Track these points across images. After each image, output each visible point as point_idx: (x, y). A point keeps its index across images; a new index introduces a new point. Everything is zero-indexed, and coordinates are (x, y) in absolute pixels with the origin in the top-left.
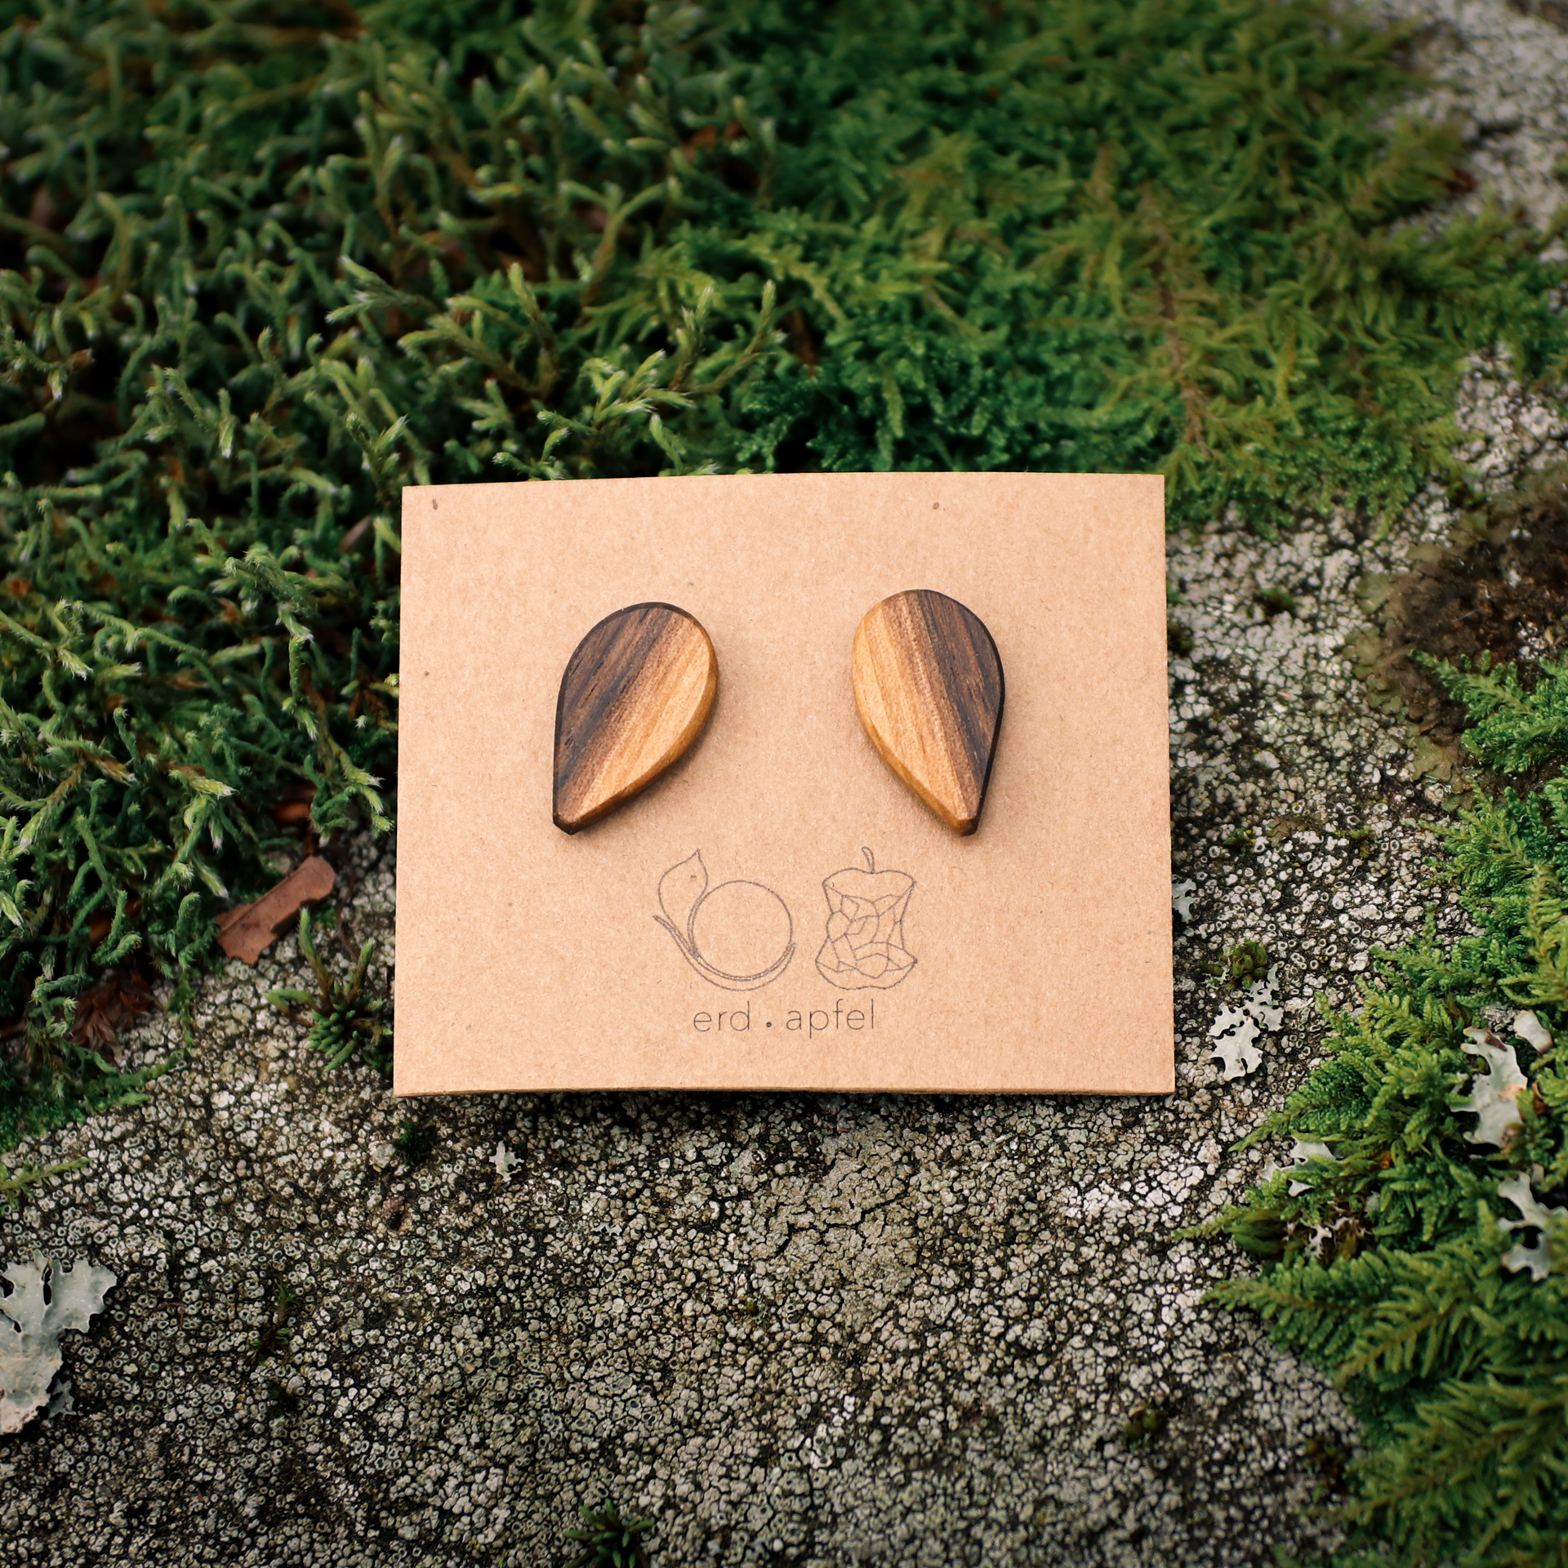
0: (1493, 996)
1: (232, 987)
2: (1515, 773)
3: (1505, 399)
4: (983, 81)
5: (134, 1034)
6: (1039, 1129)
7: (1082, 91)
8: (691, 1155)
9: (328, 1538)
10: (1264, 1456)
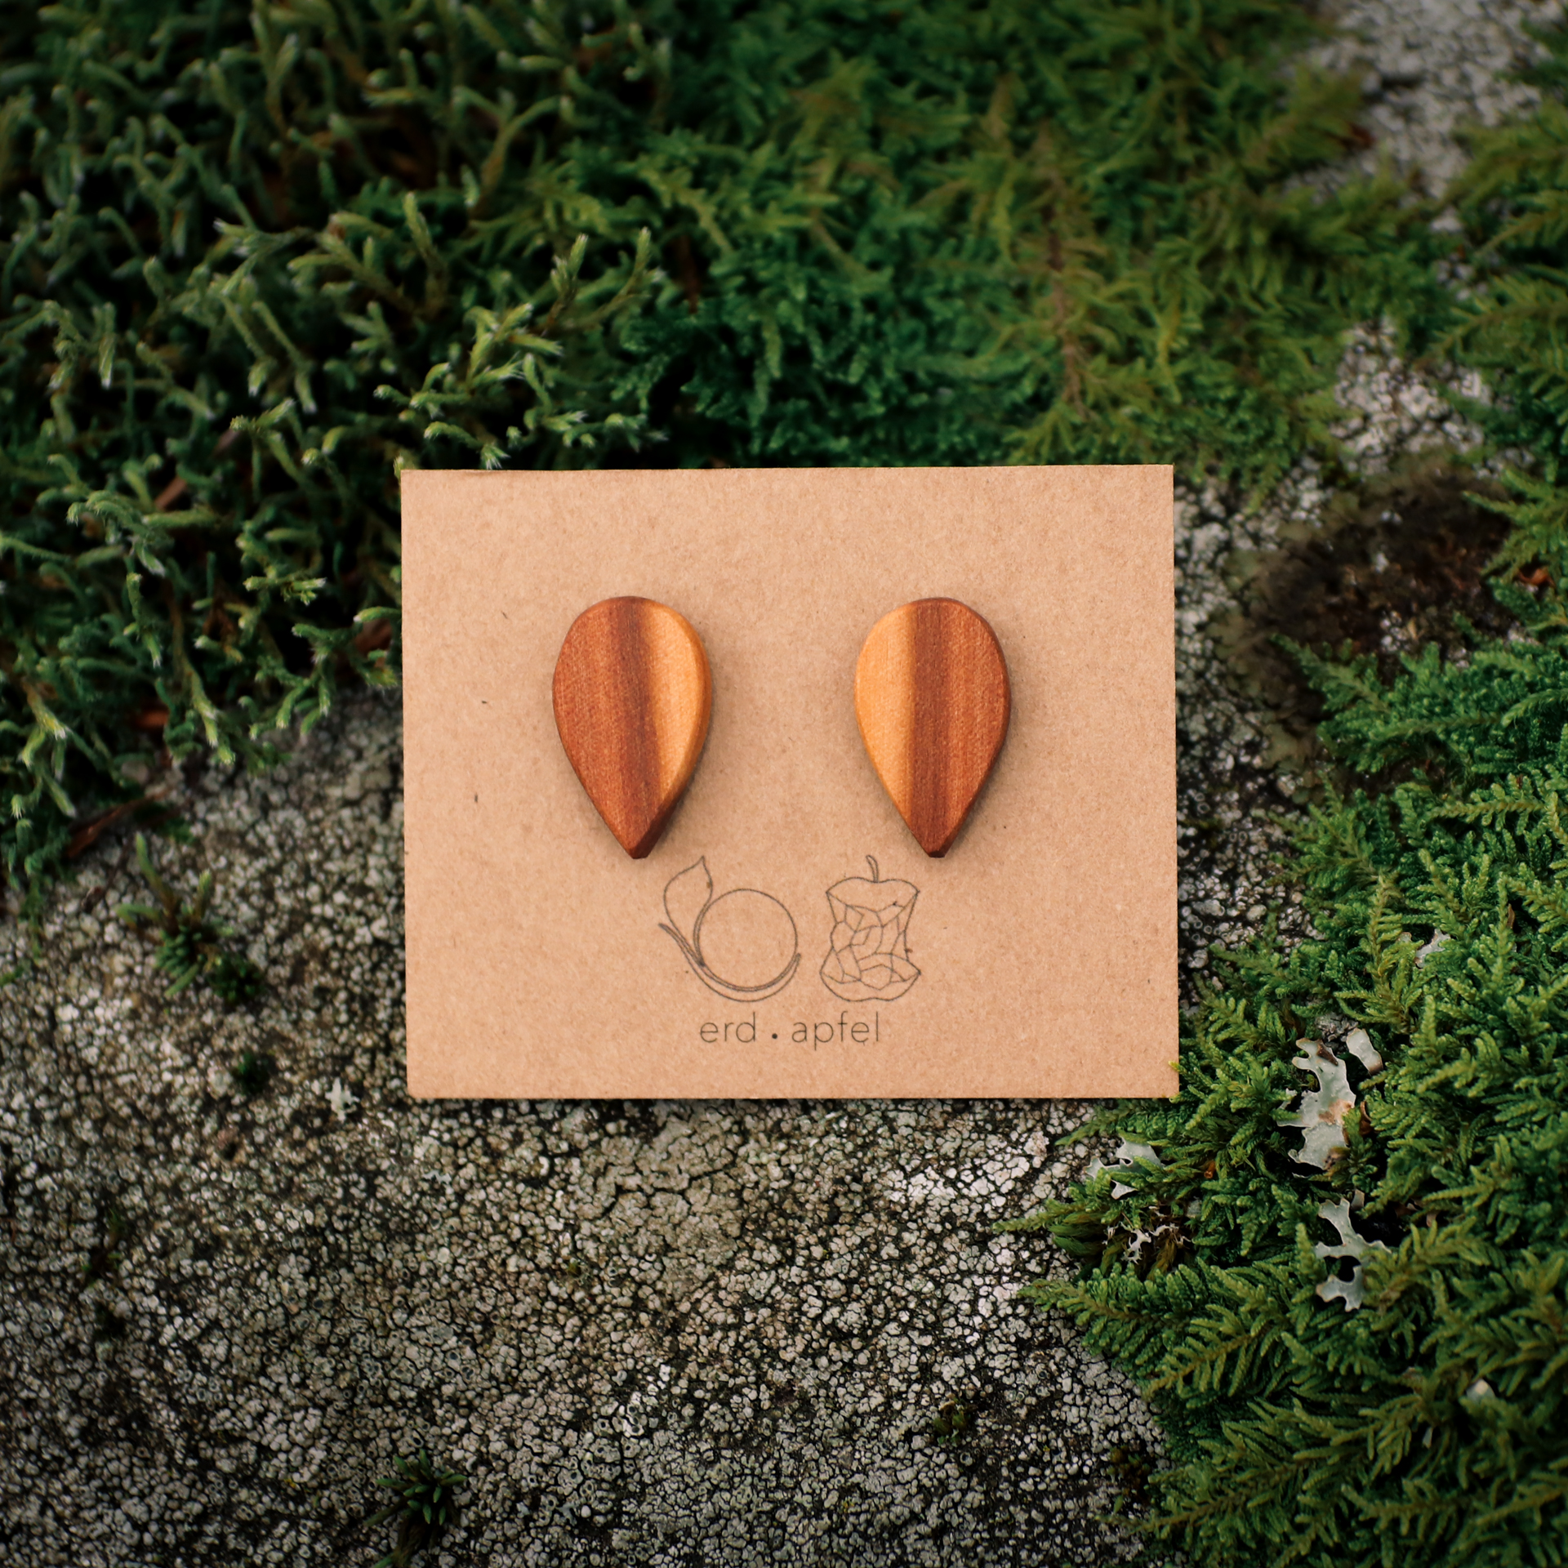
0: (1328, 1006)
2: (1367, 771)
3: (1384, 376)
4: (885, 6)
6: (870, 1110)
7: (985, 20)
8: (524, 1107)
9: (149, 1463)
10: (1069, 1459)
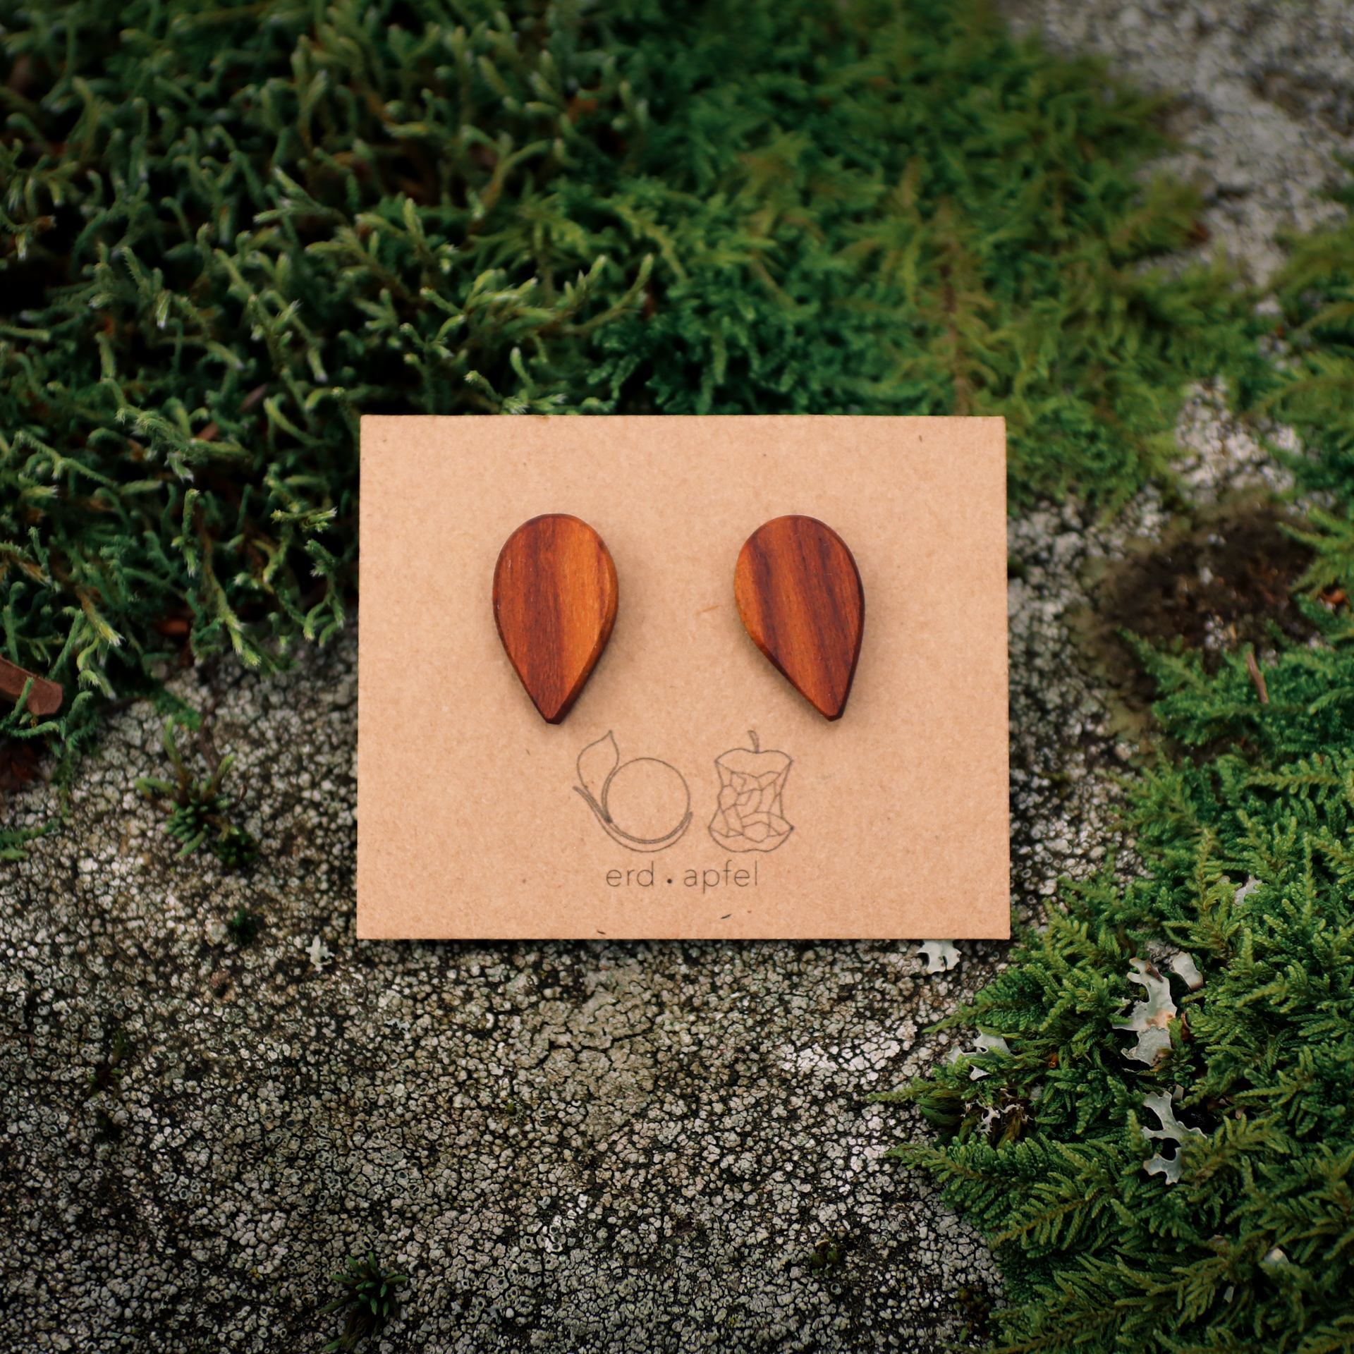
0: (1156, 933)
1: (107, 770)
2: (1193, 744)
3: (1216, 424)
4: (823, 91)
5: (19, 797)
6: (768, 992)
7: (900, 111)
8: (475, 970)
9: (133, 1249)
10: (922, 1295)
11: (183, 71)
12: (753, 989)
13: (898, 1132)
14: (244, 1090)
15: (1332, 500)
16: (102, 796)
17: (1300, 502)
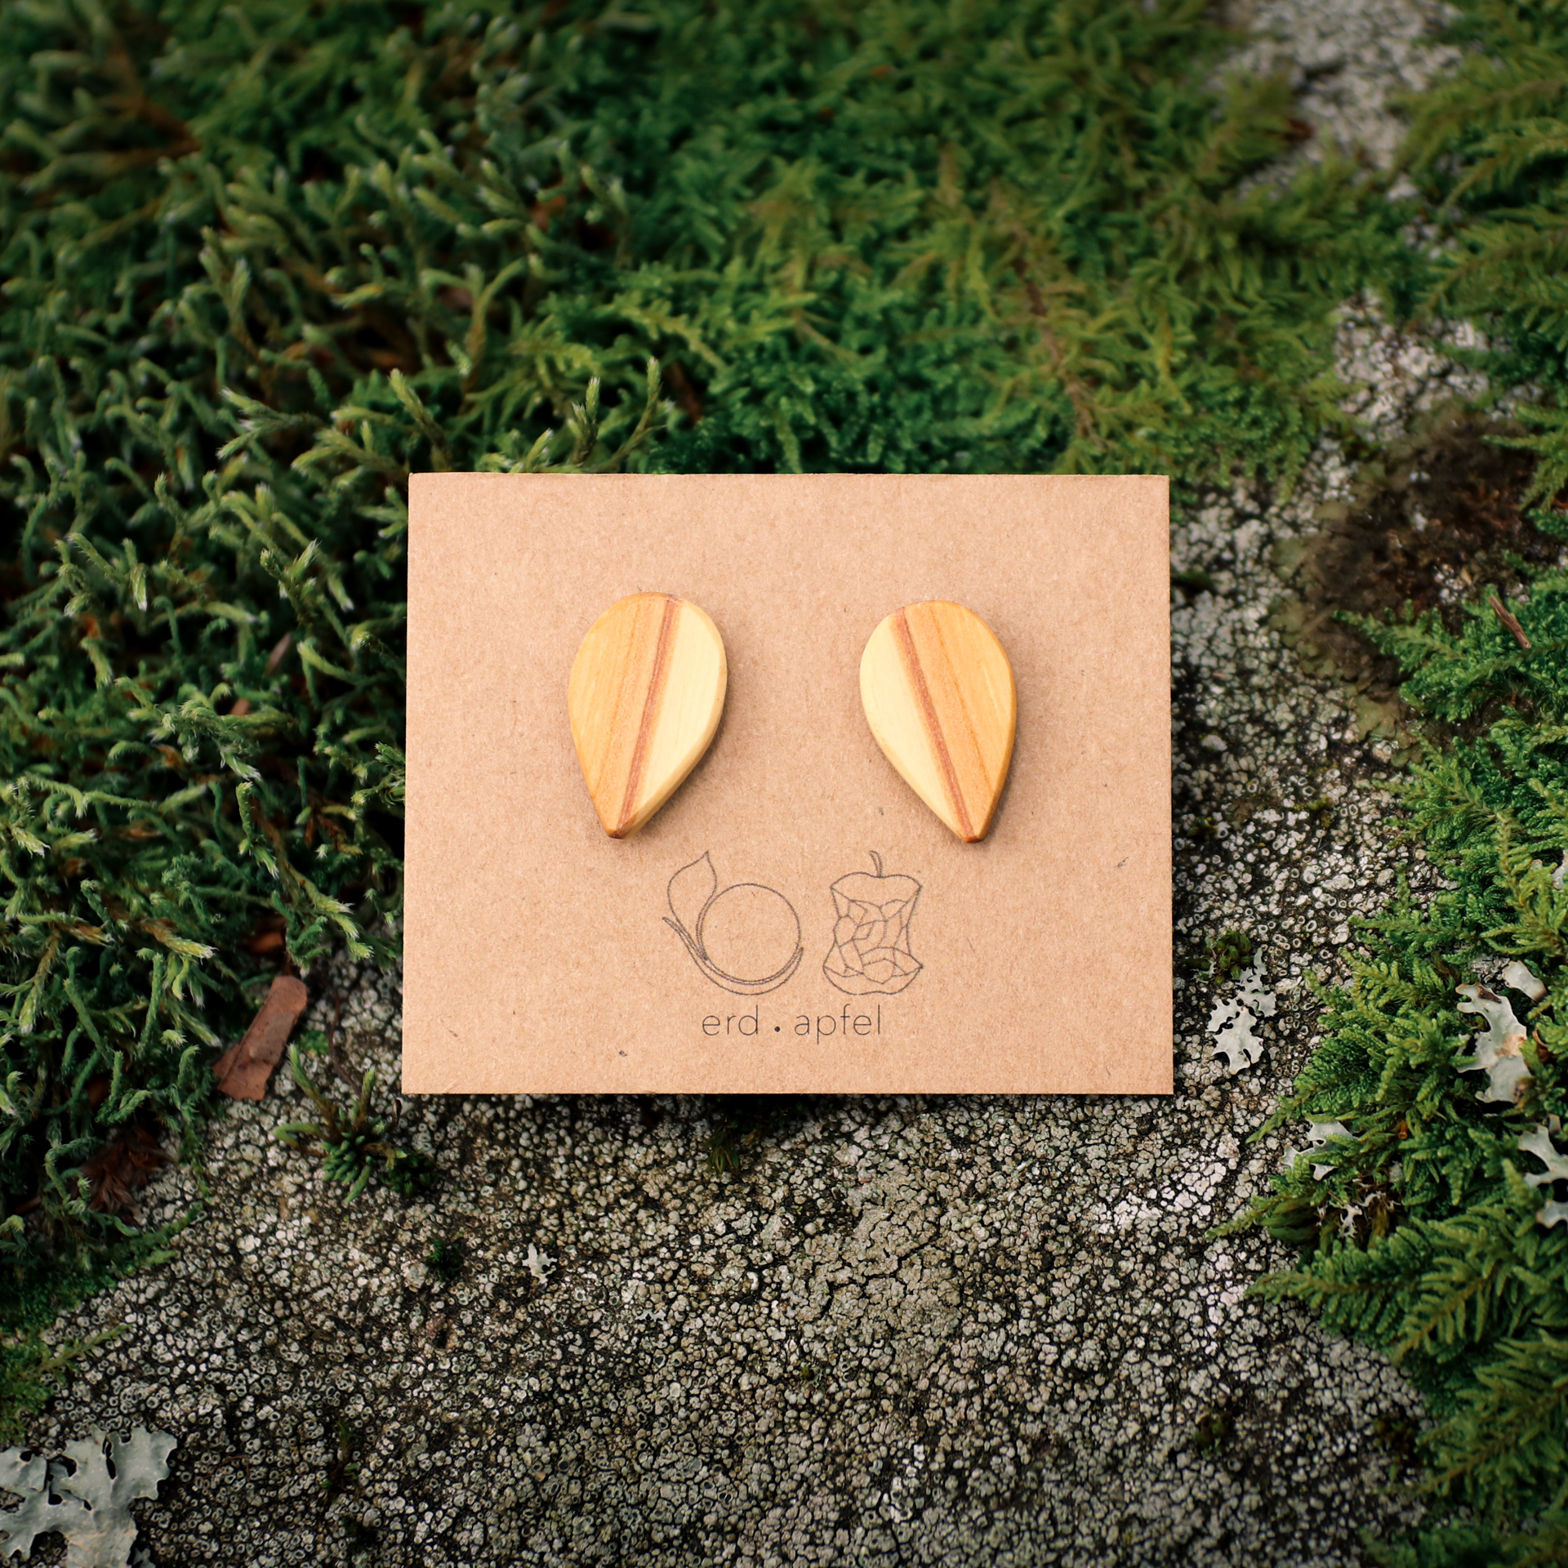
0: (1477, 949)
1: (238, 1128)
2: (1458, 720)
3: (1380, 345)
4: (817, 104)
5: (149, 1190)
6: (1058, 1151)
7: (914, 98)
8: (720, 1228)
10: (1333, 1441)
11: (87, 307)
12: (1040, 1153)
13: (1253, 1265)
14: (500, 1444)
15: (1537, 391)
16: (242, 1160)
17: (1501, 404)
